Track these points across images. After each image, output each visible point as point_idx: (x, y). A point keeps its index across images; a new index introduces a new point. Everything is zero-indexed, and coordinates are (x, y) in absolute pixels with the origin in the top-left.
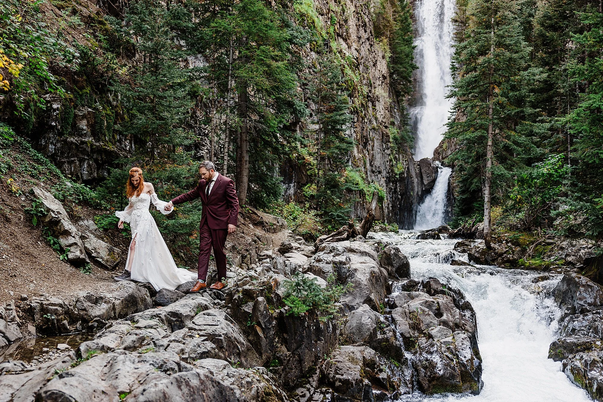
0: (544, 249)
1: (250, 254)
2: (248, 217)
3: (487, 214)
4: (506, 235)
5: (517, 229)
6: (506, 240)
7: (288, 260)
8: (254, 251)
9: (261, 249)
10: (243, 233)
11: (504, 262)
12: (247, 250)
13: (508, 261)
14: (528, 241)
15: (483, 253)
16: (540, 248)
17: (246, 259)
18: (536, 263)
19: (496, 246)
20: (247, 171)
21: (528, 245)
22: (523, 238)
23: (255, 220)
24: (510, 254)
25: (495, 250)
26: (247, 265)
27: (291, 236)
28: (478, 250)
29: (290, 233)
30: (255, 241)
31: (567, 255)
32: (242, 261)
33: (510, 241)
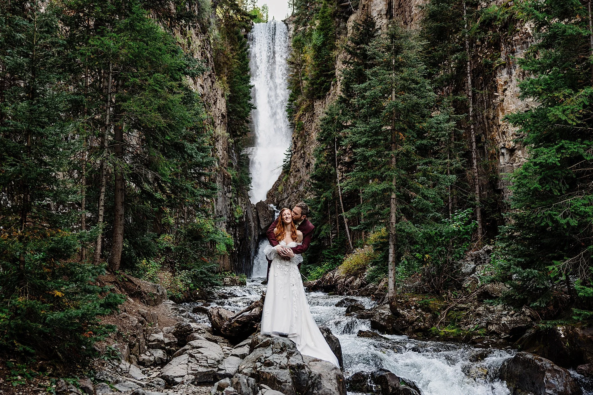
0: (457, 316)
1: (138, 341)
2: (123, 287)
3: (392, 276)
4: (414, 299)
5: (425, 293)
6: (415, 306)
7: (199, 352)
8: (142, 336)
9: (150, 332)
10: (125, 311)
11: (415, 331)
12: (135, 336)
13: (420, 330)
14: (439, 306)
15: (389, 320)
16: (453, 315)
17: (135, 349)
18: (453, 333)
19: (405, 312)
20: (122, 227)
21: (439, 311)
22: (433, 302)
23: (132, 290)
24: (422, 322)
25: (405, 317)
26: (136, 356)
27: (175, 309)
28: (383, 317)
29: (173, 305)
30: (142, 322)
31: (489, 323)
32: (131, 351)
33: (420, 307)
